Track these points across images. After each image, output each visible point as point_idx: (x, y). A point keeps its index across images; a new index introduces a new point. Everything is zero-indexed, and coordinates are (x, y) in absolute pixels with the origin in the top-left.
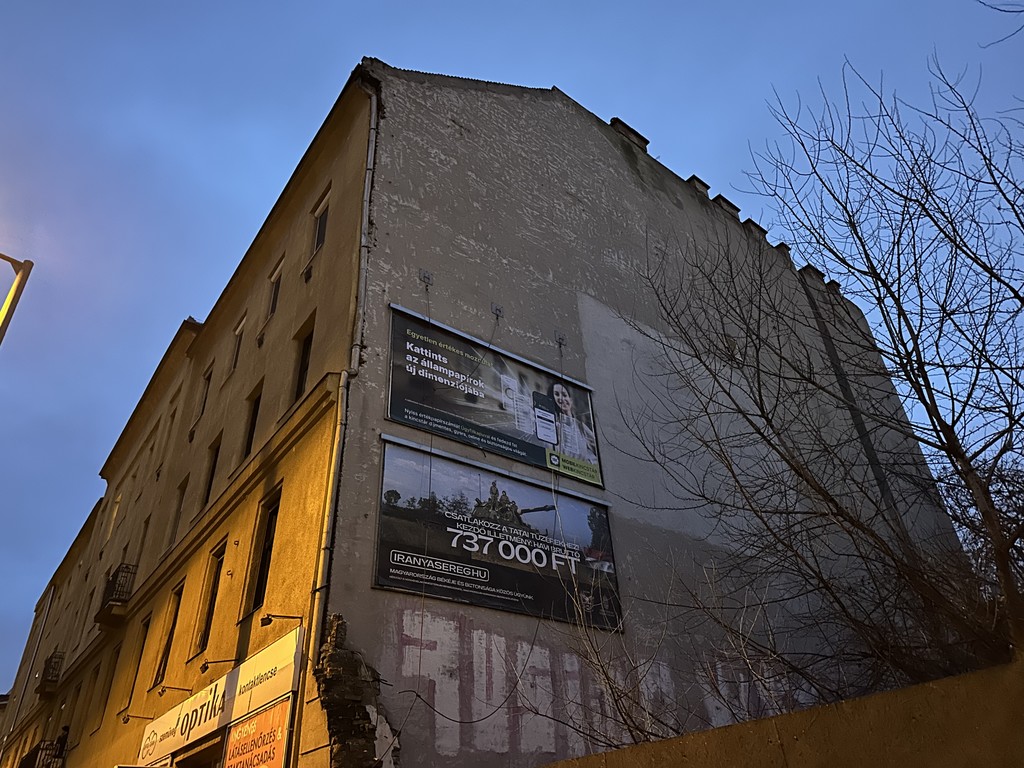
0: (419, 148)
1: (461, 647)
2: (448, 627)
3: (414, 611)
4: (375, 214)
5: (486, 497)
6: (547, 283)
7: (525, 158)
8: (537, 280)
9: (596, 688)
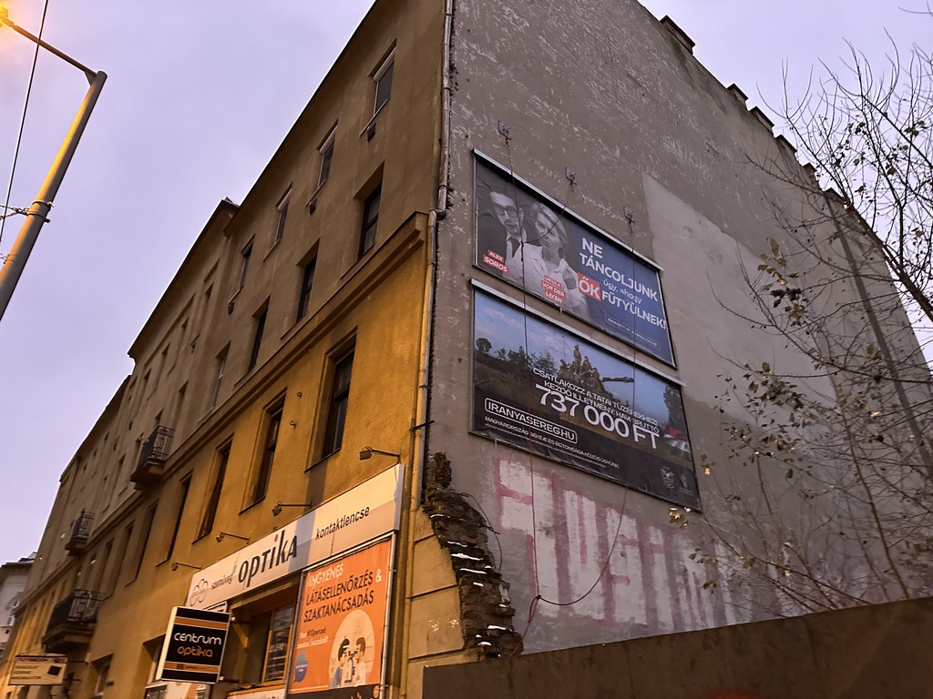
1: (555, 506)
2: (541, 483)
3: (509, 463)
4: (456, 59)
5: (570, 360)
6: (615, 158)
8: (605, 153)
9: (680, 565)
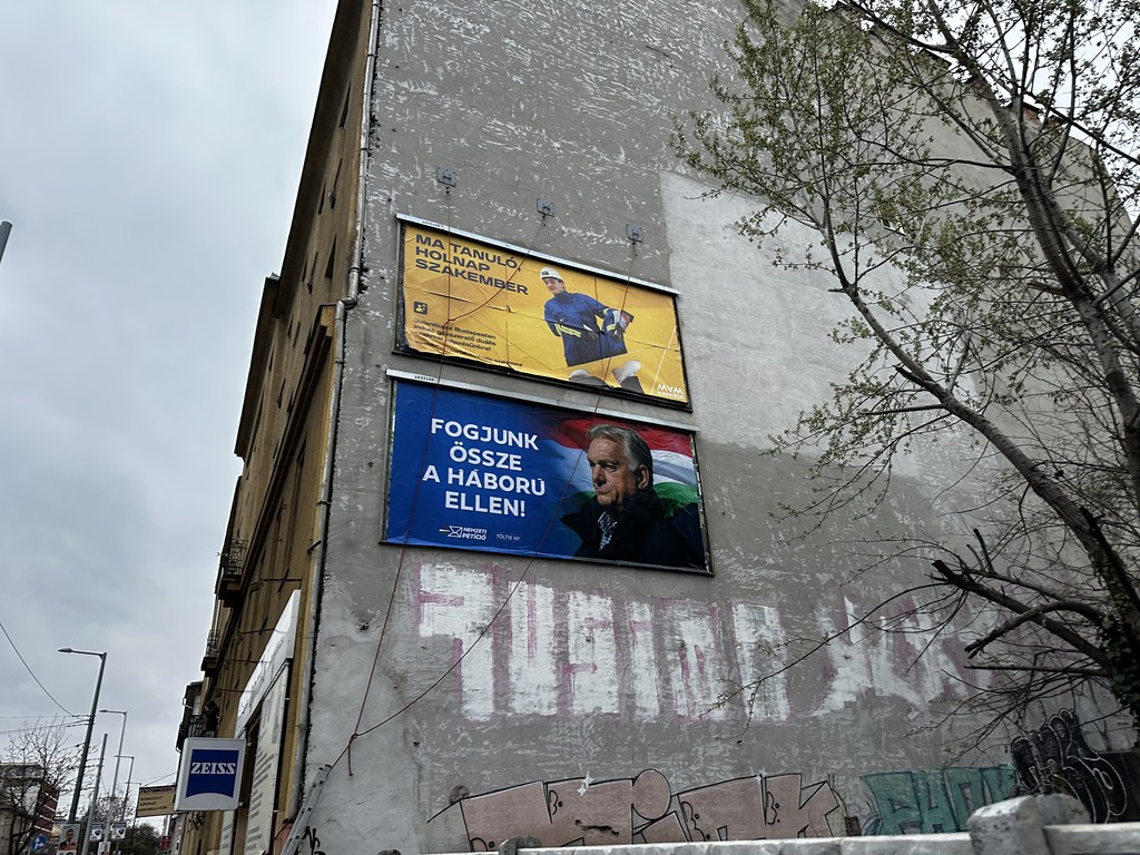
0: (437, 19)
1: (495, 601)
2: (477, 580)
3: (434, 565)
4: (377, 109)
6: (617, 165)
7: (587, 11)
8: (603, 163)
9: (674, 639)
